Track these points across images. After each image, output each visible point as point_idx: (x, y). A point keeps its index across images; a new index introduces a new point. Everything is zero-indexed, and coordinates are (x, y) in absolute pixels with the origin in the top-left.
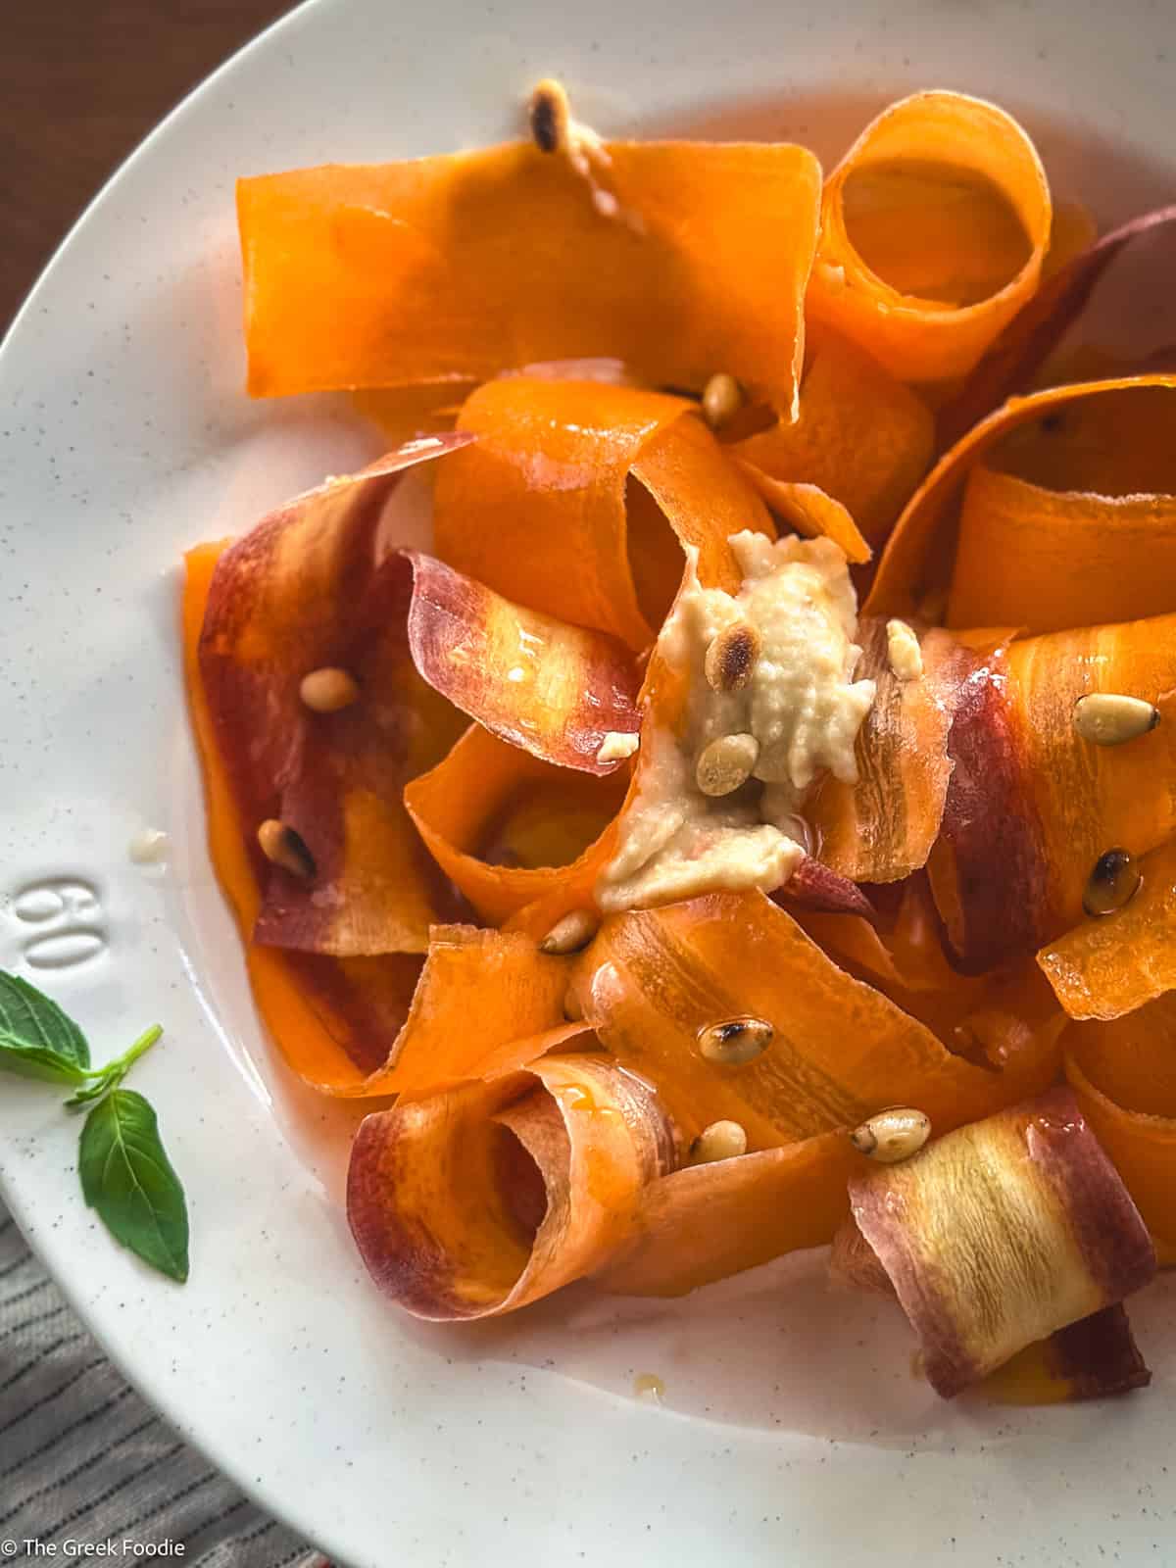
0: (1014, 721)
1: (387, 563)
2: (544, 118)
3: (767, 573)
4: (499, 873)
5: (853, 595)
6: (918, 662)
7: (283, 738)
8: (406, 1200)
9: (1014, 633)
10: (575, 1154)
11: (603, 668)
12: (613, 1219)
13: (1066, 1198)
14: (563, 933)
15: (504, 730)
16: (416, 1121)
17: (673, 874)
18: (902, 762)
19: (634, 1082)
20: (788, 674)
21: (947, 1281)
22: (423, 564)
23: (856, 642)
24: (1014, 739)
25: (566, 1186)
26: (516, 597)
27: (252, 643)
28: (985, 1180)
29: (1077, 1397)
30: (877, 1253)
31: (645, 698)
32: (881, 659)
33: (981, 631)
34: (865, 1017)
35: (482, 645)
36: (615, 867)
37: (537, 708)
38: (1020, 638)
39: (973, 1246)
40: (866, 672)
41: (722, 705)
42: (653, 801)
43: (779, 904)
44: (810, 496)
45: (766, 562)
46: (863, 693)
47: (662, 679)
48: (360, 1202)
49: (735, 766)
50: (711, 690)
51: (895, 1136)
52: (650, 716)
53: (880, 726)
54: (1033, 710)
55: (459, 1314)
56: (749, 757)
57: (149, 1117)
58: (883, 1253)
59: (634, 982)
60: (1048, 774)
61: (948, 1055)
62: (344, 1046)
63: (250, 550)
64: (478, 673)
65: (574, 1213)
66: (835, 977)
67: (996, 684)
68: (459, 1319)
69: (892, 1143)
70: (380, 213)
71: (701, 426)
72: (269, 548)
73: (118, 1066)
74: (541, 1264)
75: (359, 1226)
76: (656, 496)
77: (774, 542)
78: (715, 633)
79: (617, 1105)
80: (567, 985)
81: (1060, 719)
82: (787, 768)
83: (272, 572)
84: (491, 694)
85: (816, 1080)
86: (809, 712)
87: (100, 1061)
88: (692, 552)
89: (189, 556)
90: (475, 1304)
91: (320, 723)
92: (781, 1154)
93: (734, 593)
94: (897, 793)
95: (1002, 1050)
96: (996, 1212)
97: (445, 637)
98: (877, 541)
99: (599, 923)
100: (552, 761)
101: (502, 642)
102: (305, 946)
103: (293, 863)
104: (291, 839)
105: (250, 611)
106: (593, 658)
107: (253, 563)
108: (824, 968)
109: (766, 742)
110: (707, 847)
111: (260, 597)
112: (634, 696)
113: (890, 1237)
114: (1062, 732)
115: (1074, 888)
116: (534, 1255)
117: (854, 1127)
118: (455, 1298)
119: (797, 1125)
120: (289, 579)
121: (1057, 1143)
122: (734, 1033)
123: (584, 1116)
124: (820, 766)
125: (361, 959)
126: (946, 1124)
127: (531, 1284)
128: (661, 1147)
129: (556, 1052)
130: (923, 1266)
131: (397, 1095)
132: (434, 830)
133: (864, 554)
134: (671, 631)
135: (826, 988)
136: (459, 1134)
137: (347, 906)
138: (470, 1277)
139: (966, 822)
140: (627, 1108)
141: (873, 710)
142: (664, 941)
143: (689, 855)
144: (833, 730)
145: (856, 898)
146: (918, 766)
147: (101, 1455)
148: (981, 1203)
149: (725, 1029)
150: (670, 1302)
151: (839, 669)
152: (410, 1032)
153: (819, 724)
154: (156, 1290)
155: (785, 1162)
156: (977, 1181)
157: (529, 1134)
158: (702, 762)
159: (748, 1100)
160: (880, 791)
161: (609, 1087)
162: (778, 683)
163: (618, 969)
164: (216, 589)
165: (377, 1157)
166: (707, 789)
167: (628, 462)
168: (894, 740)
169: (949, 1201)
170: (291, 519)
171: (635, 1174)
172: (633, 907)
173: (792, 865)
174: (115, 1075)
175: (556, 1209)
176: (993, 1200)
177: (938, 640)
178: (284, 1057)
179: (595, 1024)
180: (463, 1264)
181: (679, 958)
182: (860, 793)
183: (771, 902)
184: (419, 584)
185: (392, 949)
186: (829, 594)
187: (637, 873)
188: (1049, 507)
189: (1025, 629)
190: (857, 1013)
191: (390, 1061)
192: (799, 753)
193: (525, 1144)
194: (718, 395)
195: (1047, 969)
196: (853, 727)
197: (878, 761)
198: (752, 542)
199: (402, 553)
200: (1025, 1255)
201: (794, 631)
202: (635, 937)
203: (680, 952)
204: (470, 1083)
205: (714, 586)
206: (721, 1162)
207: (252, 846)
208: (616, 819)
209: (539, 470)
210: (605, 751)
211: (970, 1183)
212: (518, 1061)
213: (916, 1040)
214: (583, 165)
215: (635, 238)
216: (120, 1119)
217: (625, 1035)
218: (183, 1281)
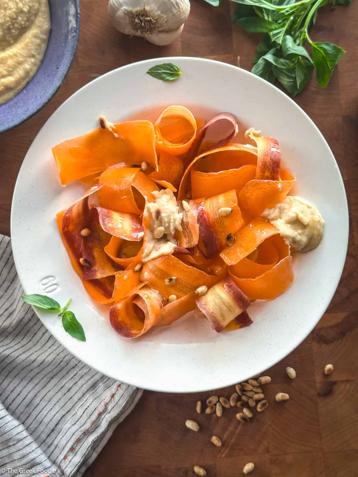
0: (208, 214)
1: (91, 209)
2: (102, 123)
3: (159, 197)
4: (124, 260)
5: (175, 198)
6: (189, 208)
7: (80, 242)
8: (120, 319)
9: (204, 199)
10: (148, 307)
11: (134, 220)
12: (157, 316)
13: (233, 296)
14: (137, 268)
15: (121, 237)
16: (119, 306)
17: (154, 255)
18: (190, 226)
19: (155, 291)
20: (167, 215)
21: (216, 314)
22: (99, 209)
23: (177, 206)
24: (209, 219)
25: (148, 312)
26: (116, 211)
27: (71, 227)
28: (218, 295)
29: (241, 327)
30: (203, 312)
31: (143, 225)
32: (182, 209)
33: (199, 199)
34: (193, 272)
35: (113, 222)
36: (144, 255)
37: (125, 231)
38: (206, 199)
39: (219, 307)
40: (180, 211)
41: (157, 222)
42: (148, 242)
43: (174, 256)
44: (164, 182)
45: (159, 196)
46: (181, 215)
47: (145, 221)
48: (112, 321)
49: (161, 232)
50: (154, 220)
51: (202, 291)
52: (145, 228)
53: (185, 221)
54: (211, 213)
55: (133, 337)
56: (163, 230)
57: (74, 315)
58: (204, 312)
59: (151, 274)
60: (216, 223)
61: (208, 275)
62: (103, 294)
63: (68, 212)
64: (114, 227)
65: (150, 316)
66: (186, 267)
67: (204, 209)
68: (134, 337)
69: (202, 292)
70: (77, 147)
71: (142, 173)
72: (71, 211)
73: (66, 307)
74: (146, 326)
75: (113, 325)
76: (137, 189)
77: (159, 191)
78: (153, 210)
79: (153, 296)
80: (140, 276)
81: (216, 213)
82: (170, 231)
83: (72, 215)
84: (117, 231)
85: (186, 284)
86: (172, 221)
87: (62, 307)
88: (146, 198)
89: (57, 215)
90: (136, 334)
91: (85, 238)
92: (183, 298)
93: (154, 202)
94: (190, 232)
95: (217, 272)
96: (222, 301)
97: (106, 222)
98: (177, 188)
99: (143, 265)
100: (130, 240)
101: (116, 220)
102: (92, 278)
103: (87, 265)
104: (86, 261)
105: (70, 222)
106: (132, 219)
107: (69, 214)
108: (184, 265)
109: (166, 227)
110: (159, 248)
111: (71, 219)
112: (141, 225)
113: (204, 309)
114: (216, 216)
115: (224, 241)
116: (145, 325)
117: (195, 291)
118: (132, 334)
119: (184, 292)
120: (75, 215)
121: (230, 287)
122: (171, 280)
123: (148, 300)
124: (176, 230)
125: (102, 278)
126: (210, 286)
127: (145, 329)
128: (162, 301)
129: (140, 289)
130: (211, 312)
131: (115, 301)
132: (111, 255)
133: (176, 190)
134: (145, 213)
135: (185, 269)
136: (127, 306)
137: (98, 270)
138: (133, 330)
139: (203, 235)
140: (155, 296)
141: (183, 218)
142: (155, 266)
143: (157, 250)
144: (177, 223)
145: (187, 251)
146: (193, 227)
147: (77, 373)
148: (219, 300)
149: (169, 279)
150: (169, 326)
151: (176, 212)
152: (115, 291)
153: (174, 222)
154: (81, 343)
155: (184, 299)
156: (217, 296)
157: (139, 304)
158: (155, 233)
159: (176, 290)
160: (187, 232)
161: (151, 293)
162: (166, 217)
163: (148, 272)
164: (64, 220)
165: (114, 313)
166: (157, 237)
167: (131, 184)
168: (188, 223)
169: (213, 300)
170: (74, 205)
171: (159, 307)
172: (149, 261)
173: (175, 248)
174: (65, 309)
175: (147, 316)
176: (221, 299)
177: (191, 202)
178: (94, 298)
179: (146, 283)
180: (132, 327)
181: (159, 269)
182: (184, 233)
183: (173, 256)
184: (100, 213)
185: (107, 276)
186: (171, 199)
187: (148, 255)
188: (206, 176)
189: (206, 197)
190: (191, 272)
191: (113, 297)
192: (172, 228)
193: (139, 306)
194: (144, 166)
195: (222, 257)
196: (180, 222)
197: (186, 227)
198: (156, 193)
199: (94, 207)
200: (228, 307)
201: (166, 207)
202: (150, 266)
203: (158, 267)
204: (126, 297)
205: (151, 202)
206: (173, 302)
207: (79, 263)
208: (142, 247)
209: (116, 187)
210: (139, 237)
211: (216, 297)
212: (134, 292)
213: (202, 274)
214: (111, 130)
215: (123, 140)
216: (68, 316)
217: (152, 284)
218: (85, 341)
